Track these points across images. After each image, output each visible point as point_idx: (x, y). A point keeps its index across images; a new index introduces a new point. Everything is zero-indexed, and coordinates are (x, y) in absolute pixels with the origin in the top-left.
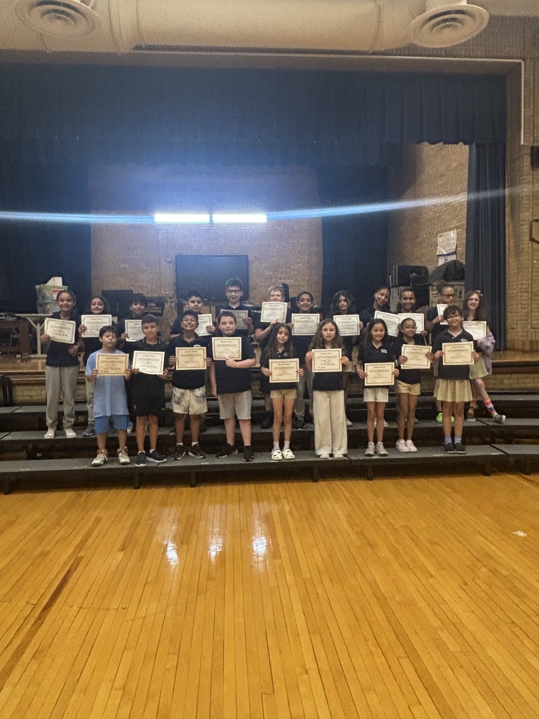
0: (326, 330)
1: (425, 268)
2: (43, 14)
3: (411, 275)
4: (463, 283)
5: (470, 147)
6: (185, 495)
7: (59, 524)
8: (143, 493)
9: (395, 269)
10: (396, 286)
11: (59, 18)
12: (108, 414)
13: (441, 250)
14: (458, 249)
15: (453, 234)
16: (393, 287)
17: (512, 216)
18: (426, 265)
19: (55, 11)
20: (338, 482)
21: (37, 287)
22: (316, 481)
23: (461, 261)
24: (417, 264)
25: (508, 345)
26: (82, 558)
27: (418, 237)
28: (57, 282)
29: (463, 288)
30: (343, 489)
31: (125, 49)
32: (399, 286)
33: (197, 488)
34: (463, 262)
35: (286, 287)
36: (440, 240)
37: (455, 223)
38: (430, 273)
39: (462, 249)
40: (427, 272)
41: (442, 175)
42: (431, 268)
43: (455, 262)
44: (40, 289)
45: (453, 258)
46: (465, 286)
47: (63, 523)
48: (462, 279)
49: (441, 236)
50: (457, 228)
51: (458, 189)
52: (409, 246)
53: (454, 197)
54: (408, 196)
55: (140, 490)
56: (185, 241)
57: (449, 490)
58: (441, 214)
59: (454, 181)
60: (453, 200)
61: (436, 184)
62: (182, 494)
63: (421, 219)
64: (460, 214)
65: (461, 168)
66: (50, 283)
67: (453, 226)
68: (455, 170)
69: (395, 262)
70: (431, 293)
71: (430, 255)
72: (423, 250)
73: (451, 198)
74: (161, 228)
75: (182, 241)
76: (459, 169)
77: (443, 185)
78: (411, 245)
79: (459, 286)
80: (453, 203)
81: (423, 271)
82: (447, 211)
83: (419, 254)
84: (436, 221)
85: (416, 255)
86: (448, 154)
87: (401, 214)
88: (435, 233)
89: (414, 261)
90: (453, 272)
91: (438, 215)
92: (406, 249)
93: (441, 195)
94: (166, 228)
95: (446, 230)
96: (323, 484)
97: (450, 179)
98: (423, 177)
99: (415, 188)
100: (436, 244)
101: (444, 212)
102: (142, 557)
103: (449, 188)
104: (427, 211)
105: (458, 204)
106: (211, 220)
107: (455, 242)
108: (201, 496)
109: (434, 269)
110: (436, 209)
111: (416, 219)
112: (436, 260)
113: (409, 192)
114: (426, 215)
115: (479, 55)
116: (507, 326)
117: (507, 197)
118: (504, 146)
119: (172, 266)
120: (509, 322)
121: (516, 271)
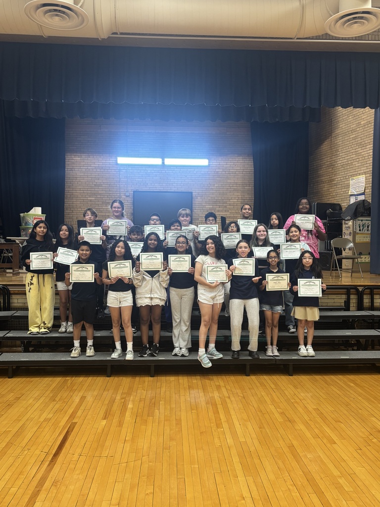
1: (339, 205)
3: (327, 212)
4: (370, 219)
5: (375, 112)
6: (147, 383)
7: (54, 400)
8: (115, 380)
9: (314, 205)
13: (352, 191)
14: (366, 191)
15: (362, 178)
18: (340, 203)
21: (21, 215)
22: (248, 375)
23: (368, 201)
24: (332, 202)
26: (76, 423)
27: (333, 180)
28: (37, 211)
29: (370, 223)
30: (269, 382)
33: (155, 378)
34: (370, 201)
36: (351, 182)
37: (364, 169)
38: (343, 209)
39: (369, 191)
40: (341, 208)
41: (353, 131)
42: (344, 205)
43: (364, 201)
44: (24, 217)
45: (362, 198)
46: (372, 221)
47: (57, 400)
48: (369, 215)
49: (352, 180)
50: (365, 173)
51: (366, 142)
52: (326, 187)
53: (363, 148)
54: (325, 146)
55: (112, 378)
56: (141, 180)
57: (352, 385)
58: (352, 161)
59: (363, 135)
60: (362, 151)
61: (348, 138)
62: (144, 382)
63: (336, 165)
64: (368, 162)
65: (369, 125)
66: (33, 211)
67: (362, 171)
68: (363, 127)
69: (315, 200)
70: (344, 226)
71: (343, 195)
72: (338, 191)
73: (360, 149)
74: (122, 168)
75: (139, 180)
76: (367, 126)
77: (354, 138)
78: (328, 186)
79: (366, 221)
80: (362, 154)
81: (338, 208)
82: (357, 160)
83: (334, 194)
84: (349, 167)
85: (331, 194)
86: (358, 114)
87: (319, 161)
88: (347, 177)
89: (330, 199)
90: (361, 210)
91: (349, 162)
92: (323, 189)
93: (352, 146)
94: (126, 168)
95: (356, 175)
96: (253, 378)
97: (360, 134)
98: (338, 131)
99: (331, 140)
100: (348, 186)
101: (355, 161)
102: (120, 424)
103: (359, 142)
104: (341, 159)
105: (366, 155)
106: (163, 163)
107: (364, 184)
108: (159, 384)
109: (346, 206)
110: (349, 157)
111: (332, 166)
112: (348, 199)
113: (326, 143)
114: (340, 162)
119: (130, 200)
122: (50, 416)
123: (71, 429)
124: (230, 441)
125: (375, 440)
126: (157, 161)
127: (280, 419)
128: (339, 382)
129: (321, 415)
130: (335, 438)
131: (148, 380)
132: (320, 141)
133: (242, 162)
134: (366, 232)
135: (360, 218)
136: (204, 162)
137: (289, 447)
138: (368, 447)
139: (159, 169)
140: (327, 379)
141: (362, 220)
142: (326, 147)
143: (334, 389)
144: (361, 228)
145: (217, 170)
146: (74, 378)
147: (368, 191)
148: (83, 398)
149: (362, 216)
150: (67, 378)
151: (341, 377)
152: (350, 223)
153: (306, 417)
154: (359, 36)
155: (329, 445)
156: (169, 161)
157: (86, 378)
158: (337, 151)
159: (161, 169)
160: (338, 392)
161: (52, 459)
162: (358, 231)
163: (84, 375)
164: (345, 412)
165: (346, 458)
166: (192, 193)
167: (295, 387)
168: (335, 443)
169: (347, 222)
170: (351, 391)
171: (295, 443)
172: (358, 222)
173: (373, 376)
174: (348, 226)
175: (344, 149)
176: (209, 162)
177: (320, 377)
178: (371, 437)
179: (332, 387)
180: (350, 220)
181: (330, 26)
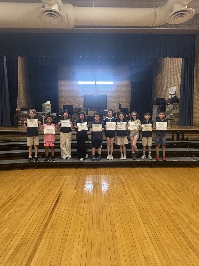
1: (164, 99)
2: (47, 15)
3: (160, 101)
4: (178, 104)
5: (183, 59)
9: (155, 99)
10: (155, 105)
11: (52, 16)
13: (170, 93)
15: (174, 88)
16: (154, 105)
17: (196, 82)
19: (51, 14)
21: (42, 104)
23: (178, 97)
24: (162, 98)
25: (193, 125)
26: (63, 192)
27: (162, 89)
28: (48, 103)
29: (178, 106)
31: (72, 27)
32: (156, 104)
35: (120, 105)
36: (170, 90)
37: (175, 84)
38: (166, 101)
40: (165, 100)
41: (172, 69)
42: (167, 99)
43: (175, 97)
44: (43, 105)
45: (174, 95)
47: (55, 179)
48: (177, 102)
49: (170, 89)
50: (176, 86)
52: (159, 92)
54: (159, 76)
55: (78, 169)
57: (180, 173)
61: (169, 72)
63: (164, 83)
66: (46, 103)
67: (175, 85)
69: (155, 97)
70: (167, 107)
71: (166, 95)
72: (164, 93)
74: (80, 86)
76: (177, 67)
77: (172, 72)
80: (175, 78)
81: (164, 100)
82: (173, 81)
84: (169, 84)
85: (161, 95)
86: (175, 60)
87: (157, 82)
88: (168, 88)
90: (175, 100)
91: (169, 82)
93: (171, 75)
95: (172, 87)
96: (137, 169)
98: (165, 69)
99: (162, 73)
100: (169, 91)
101: (171, 81)
102: (82, 193)
104: (166, 81)
106: (96, 83)
107: (175, 90)
109: (168, 99)
110: (169, 80)
111: (162, 83)
112: (168, 96)
113: (159, 74)
115: (187, 27)
116: (193, 118)
117: (194, 75)
118: (194, 58)
119: (83, 98)
120: (194, 117)
121: (197, 100)
126: (93, 83)
132: (157, 74)
133: (126, 82)
134: (176, 109)
135: (174, 104)
136: (111, 83)
138: (198, 206)
139: (94, 86)
141: (174, 105)
144: (174, 107)
145: (116, 86)
147: (177, 93)
149: (175, 103)
152: (170, 106)
156: (98, 83)
158: (164, 77)
162: (173, 109)
166: (107, 95)
169: (168, 105)
172: (173, 105)
174: (169, 107)
175: (167, 76)
176: (114, 83)
180: (170, 104)
181: (168, 19)
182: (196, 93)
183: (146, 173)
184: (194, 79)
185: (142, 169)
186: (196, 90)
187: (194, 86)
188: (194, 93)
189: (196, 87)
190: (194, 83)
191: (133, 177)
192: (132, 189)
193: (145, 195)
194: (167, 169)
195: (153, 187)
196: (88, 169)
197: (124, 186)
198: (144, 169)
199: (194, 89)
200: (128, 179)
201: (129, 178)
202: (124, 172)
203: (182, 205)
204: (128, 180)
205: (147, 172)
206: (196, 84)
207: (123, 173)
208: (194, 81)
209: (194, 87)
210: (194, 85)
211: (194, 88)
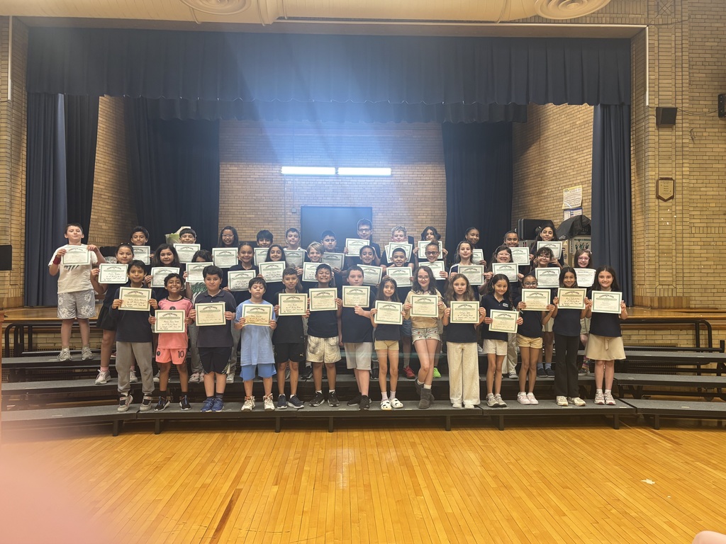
0: (457, 284)
4: (590, 238)
5: (595, 109)
6: (324, 440)
7: (213, 461)
8: (285, 437)
9: (521, 222)
12: (255, 364)
13: (566, 205)
14: (584, 204)
15: (578, 189)
17: (638, 175)
20: (469, 431)
21: (167, 235)
22: (449, 430)
23: (587, 216)
24: (542, 218)
25: (636, 303)
26: (241, 490)
27: (543, 192)
29: (590, 243)
30: (475, 437)
31: (269, 21)
32: (525, 239)
33: (335, 433)
34: (589, 217)
36: (565, 194)
37: (580, 178)
39: (588, 205)
41: (567, 132)
42: (558, 222)
43: (582, 216)
44: (169, 238)
45: (579, 213)
46: (592, 240)
47: (216, 460)
48: (589, 233)
49: (566, 191)
50: (582, 183)
51: (583, 146)
52: (534, 200)
53: (579, 153)
54: (532, 151)
55: (282, 433)
56: (311, 193)
57: (578, 441)
58: (566, 169)
59: (578, 138)
60: (578, 156)
61: (561, 141)
62: (322, 438)
63: (546, 174)
64: (585, 170)
65: (587, 126)
67: (579, 181)
68: (580, 128)
69: (520, 216)
71: (555, 209)
72: (548, 205)
73: (575, 154)
74: (287, 180)
75: (308, 193)
76: (583, 127)
77: (568, 141)
78: (537, 199)
79: (585, 241)
80: (578, 160)
82: (572, 167)
83: (544, 208)
84: (562, 176)
85: (541, 209)
86: (573, 112)
87: (526, 169)
88: (560, 188)
89: (539, 215)
90: (579, 227)
91: (563, 170)
92: (531, 203)
93: (566, 151)
94: (292, 180)
95: (571, 185)
96: (455, 432)
97: (576, 136)
98: (548, 133)
99: (540, 144)
100: (561, 199)
101: (569, 168)
102: (296, 491)
103: (574, 146)
104: (552, 167)
105: (584, 161)
106: (337, 173)
107: (581, 197)
108: (340, 440)
109: (560, 223)
110: (562, 164)
111: (541, 174)
112: (562, 214)
113: (534, 147)
114: (551, 170)
115: (604, 21)
116: (635, 283)
117: (632, 156)
118: (629, 107)
119: (297, 217)
120: (636, 279)
121: (642, 229)
122: (208, 481)
123: (235, 497)
124: (433, 512)
125: (614, 511)
126: (330, 171)
127: (493, 485)
128: (561, 438)
129: (543, 478)
130: (564, 509)
131: (326, 435)
132: (526, 146)
133: (431, 170)
135: (578, 238)
136: (387, 171)
137: (508, 520)
138: (607, 520)
139: (332, 180)
140: (546, 434)
141: (579, 240)
142: (534, 153)
143: (557, 447)
145: (401, 181)
146: (235, 434)
147: (586, 204)
148: (248, 458)
149: (580, 235)
150: (227, 434)
151: (563, 431)
152: (565, 243)
153: (525, 482)
154: (574, 19)
155: (557, 518)
156: (343, 171)
157: (250, 434)
158: (547, 157)
159: (335, 180)
160: (562, 450)
161: (214, 535)
163: (246, 429)
164: (573, 475)
165: (580, 534)
166: (371, 208)
167: (508, 444)
168: (565, 515)
170: (578, 449)
171: (515, 515)
172: (575, 242)
173: (603, 430)
175: (556, 154)
176: (392, 172)
177: (538, 431)
178: (609, 507)
179: (554, 444)
180: (565, 240)
181: (542, 6)
182: (639, 206)
183: (481, 443)
184: (632, 167)
185: (471, 434)
186: (638, 199)
187: (633, 186)
188: (633, 208)
189: (637, 188)
190: (633, 178)
191: (443, 455)
192: (436, 482)
193: (469, 495)
194: (543, 431)
195: (495, 477)
196: (313, 434)
197: (413, 475)
198: (476, 432)
199: (633, 197)
200: (427, 457)
201: (430, 456)
202: (417, 440)
203: (565, 518)
204: (426, 461)
205: (484, 441)
206: (637, 181)
207: (413, 445)
208: (632, 171)
209: (633, 190)
210: (632, 182)
211: (633, 193)
